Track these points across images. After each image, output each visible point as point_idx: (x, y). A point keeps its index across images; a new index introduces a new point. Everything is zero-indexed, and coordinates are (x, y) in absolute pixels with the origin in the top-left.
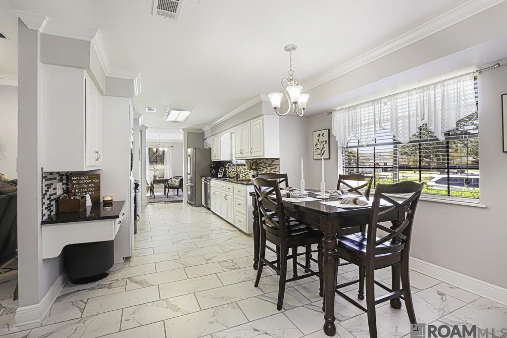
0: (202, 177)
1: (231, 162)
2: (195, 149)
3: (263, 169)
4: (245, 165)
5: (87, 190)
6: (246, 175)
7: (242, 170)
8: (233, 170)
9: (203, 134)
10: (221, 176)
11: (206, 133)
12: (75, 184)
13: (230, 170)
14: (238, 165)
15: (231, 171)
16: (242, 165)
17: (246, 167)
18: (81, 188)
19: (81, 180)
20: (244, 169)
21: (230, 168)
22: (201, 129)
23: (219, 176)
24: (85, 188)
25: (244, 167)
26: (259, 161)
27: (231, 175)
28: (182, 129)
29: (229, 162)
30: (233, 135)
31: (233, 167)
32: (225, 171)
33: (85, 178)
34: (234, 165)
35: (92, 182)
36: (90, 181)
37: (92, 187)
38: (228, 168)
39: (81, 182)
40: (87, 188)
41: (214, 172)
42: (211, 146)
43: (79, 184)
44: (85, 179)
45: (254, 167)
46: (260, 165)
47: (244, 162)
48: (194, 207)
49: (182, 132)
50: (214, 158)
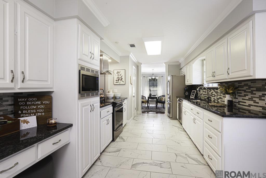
0: (177, 97)
1: (202, 85)
2: (172, 76)
3: (245, 93)
4: (217, 89)
5: (36, 111)
6: (218, 99)
7: (214, 93)
8: (204, 93)
9: (180, 65)
10: (193, 97)
11: (181, 64)
12: (22, 105)
13: (201, 92)
14: (210, 89)
15: (203, 94)
16: (214, 88)
17: (219, 91)
18: (29, 109)
19: (29, 101)
20: (217, 92)
21: (201, 91)
22: (178, 62)
23: (191, 97)
24: (33, 109)
25: (216, 91)
26: (237, 85)
27: (203, 97)
28: (165, 63)
29: (200, 85)
30: (204, 62)
31: (204, 90)
32: (197, 94)
33: (34, 99)
34: (205, 89)
35: (42, 104)
36: (39, 103)
37: (42, 109)
38: (200, 91)
39: (28, 103)
40: (36, 109)
41: (187, 93)
42: (185, 73)
43: (26, 105)
44: (34, 101)
45: (231, 91)
46: (240, 89)
47: (216, 85)
48: (171, 119)
49: (165, 65)
50: (188, 83)
